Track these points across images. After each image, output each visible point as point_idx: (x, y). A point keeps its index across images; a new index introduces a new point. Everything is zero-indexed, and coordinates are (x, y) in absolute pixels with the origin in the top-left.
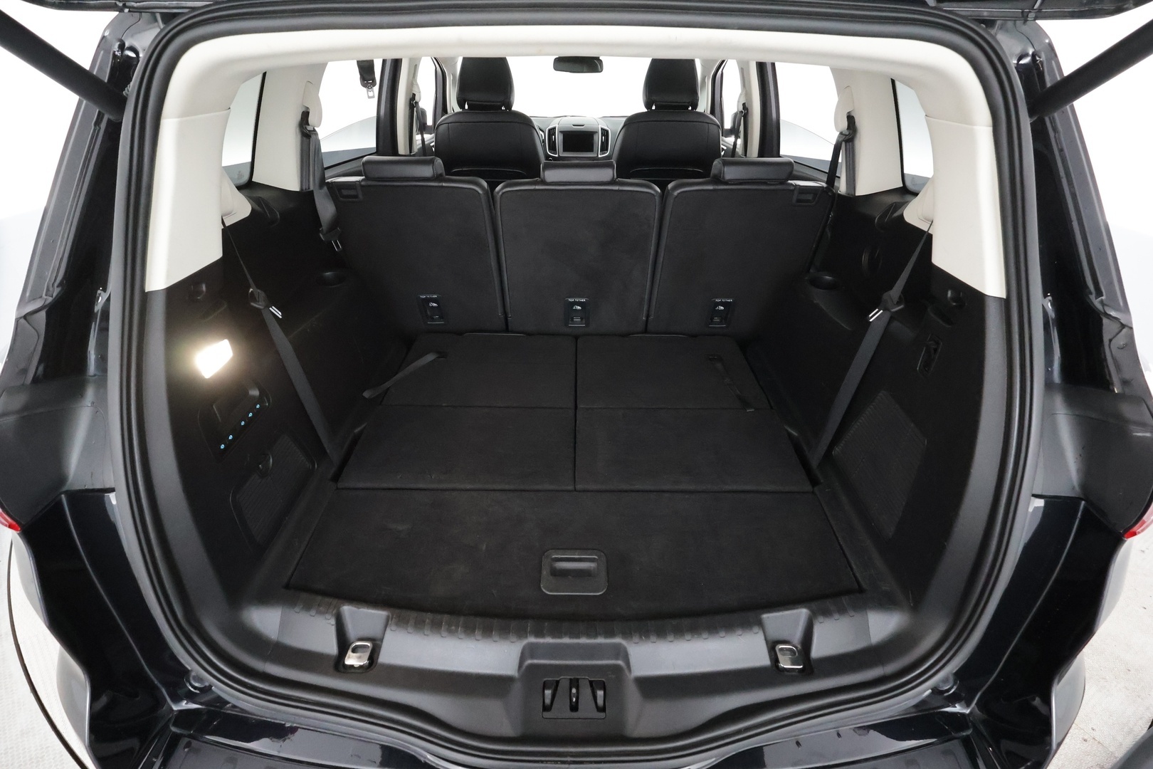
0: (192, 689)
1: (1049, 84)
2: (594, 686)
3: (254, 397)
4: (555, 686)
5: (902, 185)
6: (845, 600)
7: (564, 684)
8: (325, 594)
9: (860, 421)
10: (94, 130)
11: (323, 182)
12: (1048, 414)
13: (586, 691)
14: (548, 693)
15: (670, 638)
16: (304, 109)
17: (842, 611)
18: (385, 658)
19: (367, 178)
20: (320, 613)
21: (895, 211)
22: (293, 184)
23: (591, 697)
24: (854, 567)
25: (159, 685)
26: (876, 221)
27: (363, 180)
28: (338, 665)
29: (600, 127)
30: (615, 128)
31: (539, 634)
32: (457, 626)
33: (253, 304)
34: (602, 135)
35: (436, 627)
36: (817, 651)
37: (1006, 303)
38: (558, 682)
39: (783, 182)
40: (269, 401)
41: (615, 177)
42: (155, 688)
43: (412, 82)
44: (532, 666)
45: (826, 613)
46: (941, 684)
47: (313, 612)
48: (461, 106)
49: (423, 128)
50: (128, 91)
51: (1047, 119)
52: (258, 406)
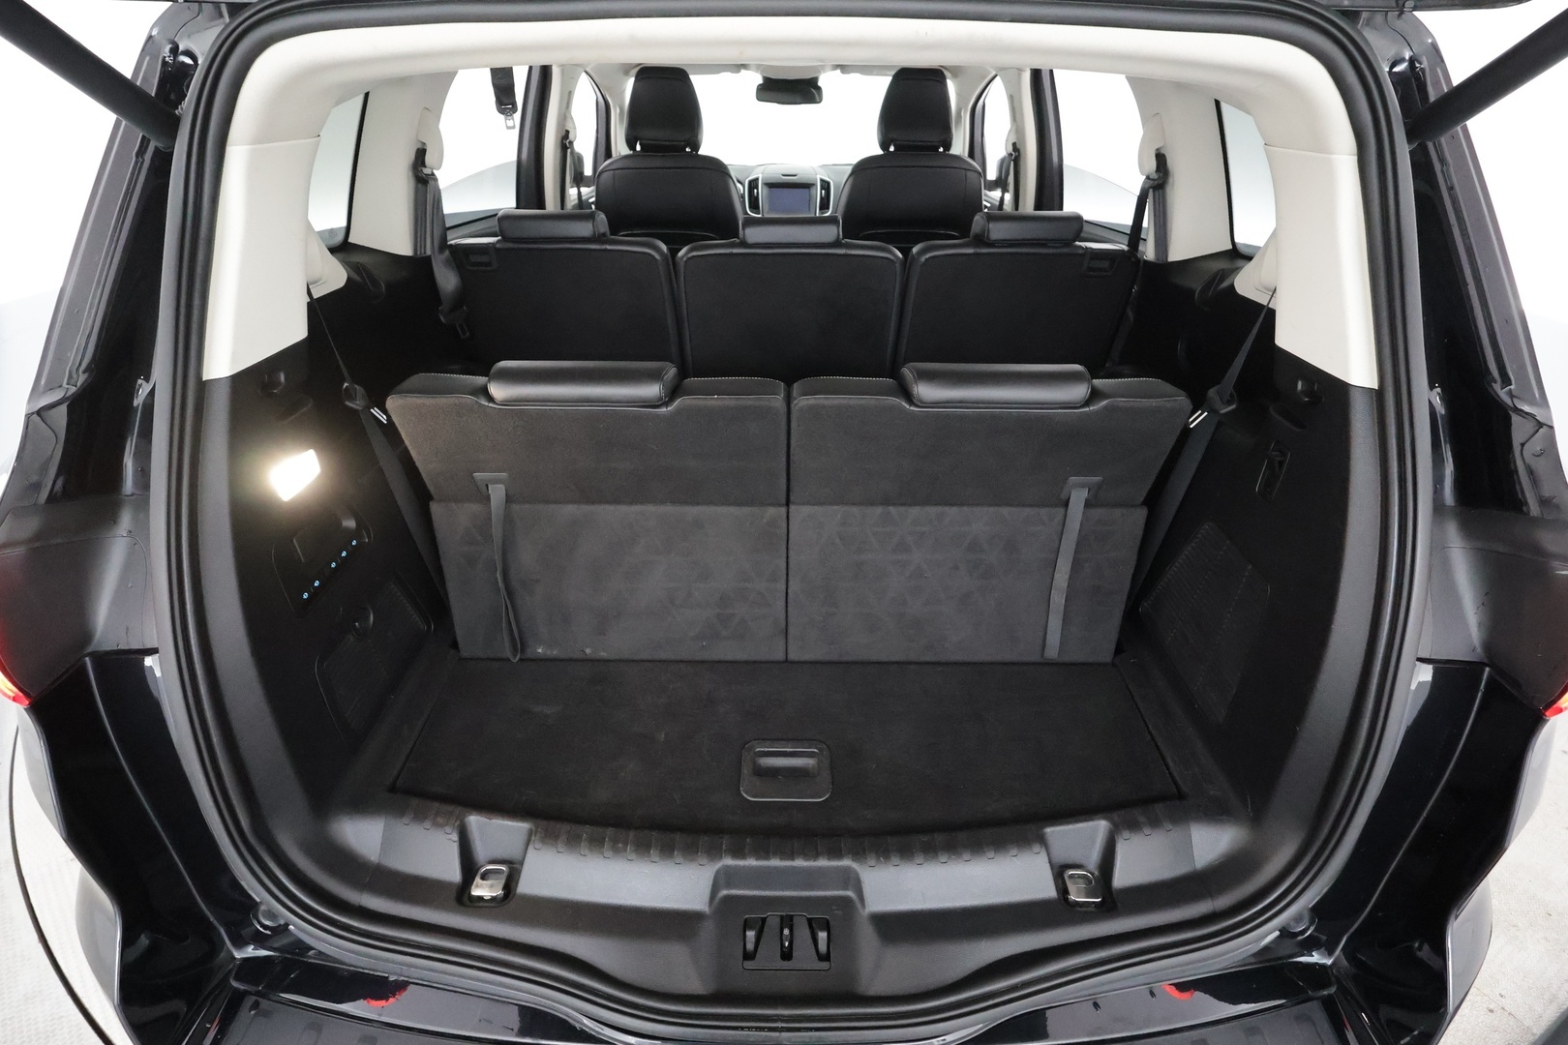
0: (261, 929)
1: (1432, 99)
2: (813, 926)
3: (347, 530)
4: (761, 926)
5: (1231, 247)
6: (1159, 808)
7: (773, 922)
8: (444, 799)
9: (1177, 565)
10: (136, 162)
11: (443, 244)
12: (1438, 548)
13: (803, 933)
14: (751, 934)
15: (919, 859)
16: (419, 146)
17: (1155, 823)
18: (526, 886)
19: (505, 239)
20: (437, 825)
21: (1222, 280)
22: (402, 246)
23: (810, 941)
24: (1171, 764)
25: (216, 923)
26: (1196, 296)
27: (498, 241)
28: (461, 897)
29: (818, 177)
30: (839, 180)
31: (738, 852)
32: (626, 844)
33: (347, 403)
34: (822, 189)
35: (597, 844)
36: (1121, 879)
37: (1378, 395)
38: (764, 920)
39: (1068, 243)
40: (369, 538)
41: (841, 237)
42: (211, 927)
43: (565, 116)
44: (728, 899)
45: (1134, 826)
46: (1292, 923)
47: (427, 824)
48: (632, 146)
49: (579, 180)
50: (182, 109)
51: (1430, 145)
52: (354, 543)
